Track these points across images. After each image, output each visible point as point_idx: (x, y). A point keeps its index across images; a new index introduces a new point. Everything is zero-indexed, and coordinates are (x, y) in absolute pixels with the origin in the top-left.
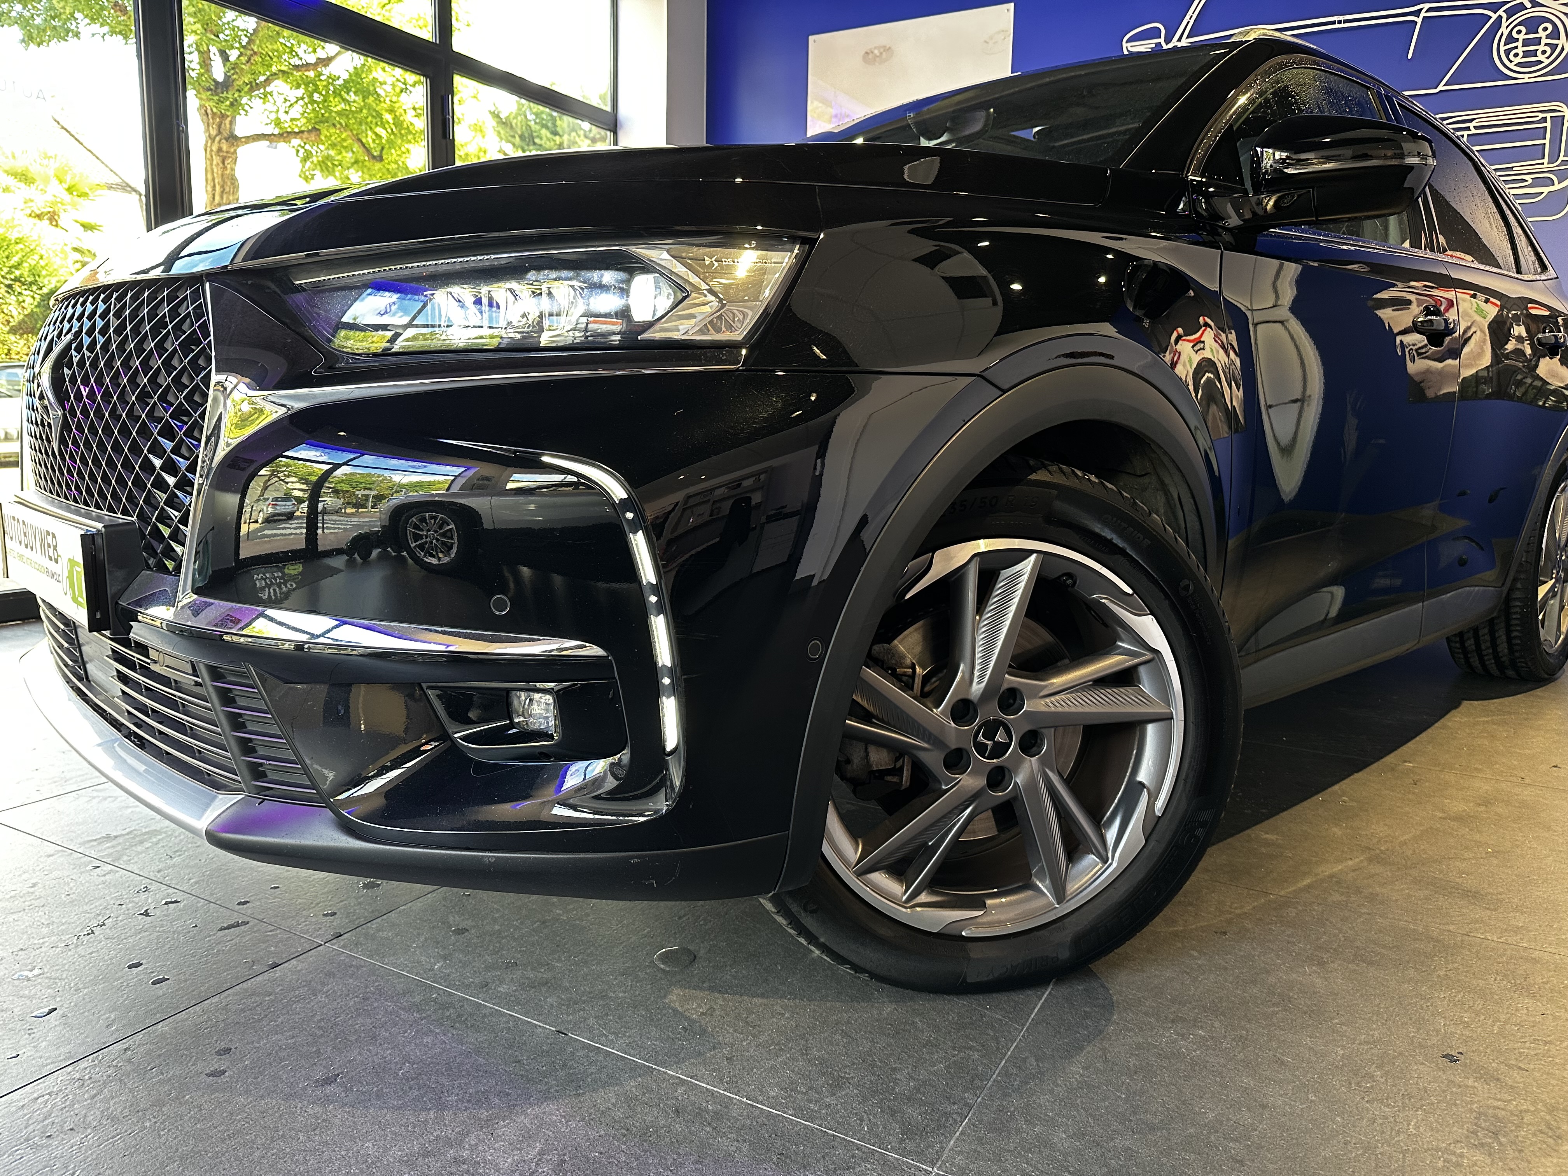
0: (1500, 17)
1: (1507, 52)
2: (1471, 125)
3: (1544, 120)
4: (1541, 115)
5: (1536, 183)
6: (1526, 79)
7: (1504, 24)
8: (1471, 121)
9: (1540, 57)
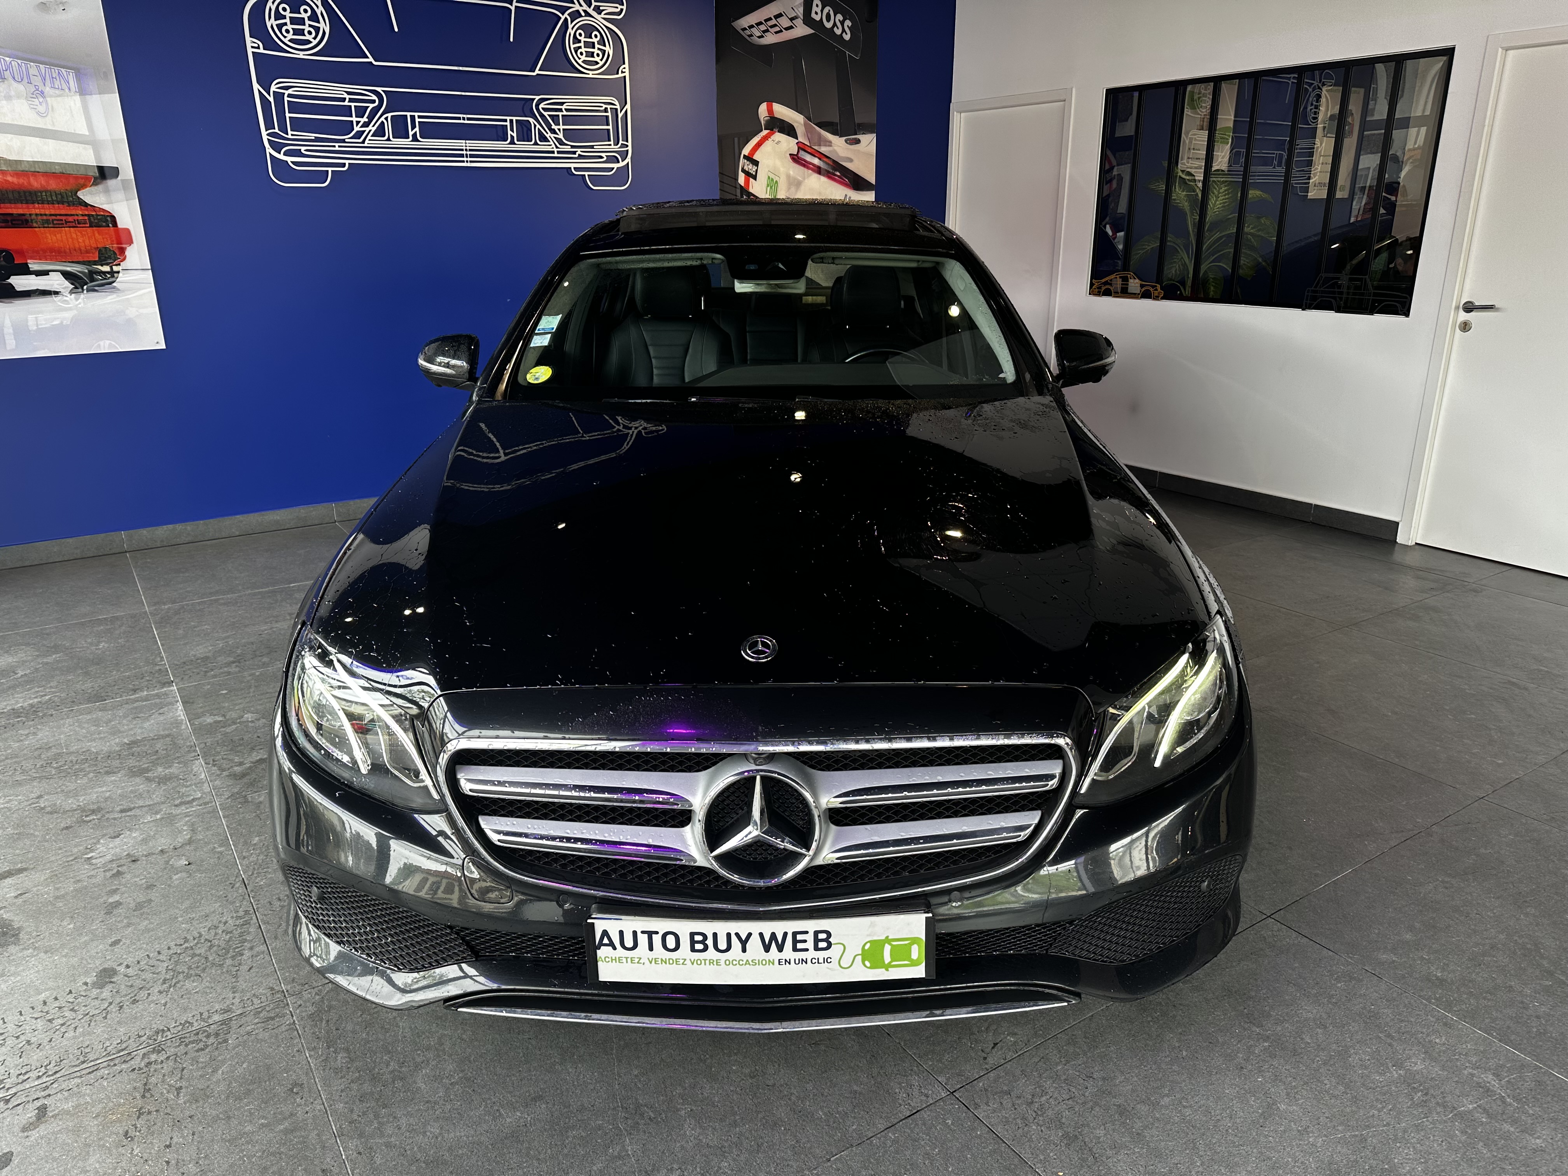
0: (566, 19)
2: (564, 107)
3: (606, 110)
5: (610, 159)
6: (591, 75)
7: (570, 26)
8: (562, 104)
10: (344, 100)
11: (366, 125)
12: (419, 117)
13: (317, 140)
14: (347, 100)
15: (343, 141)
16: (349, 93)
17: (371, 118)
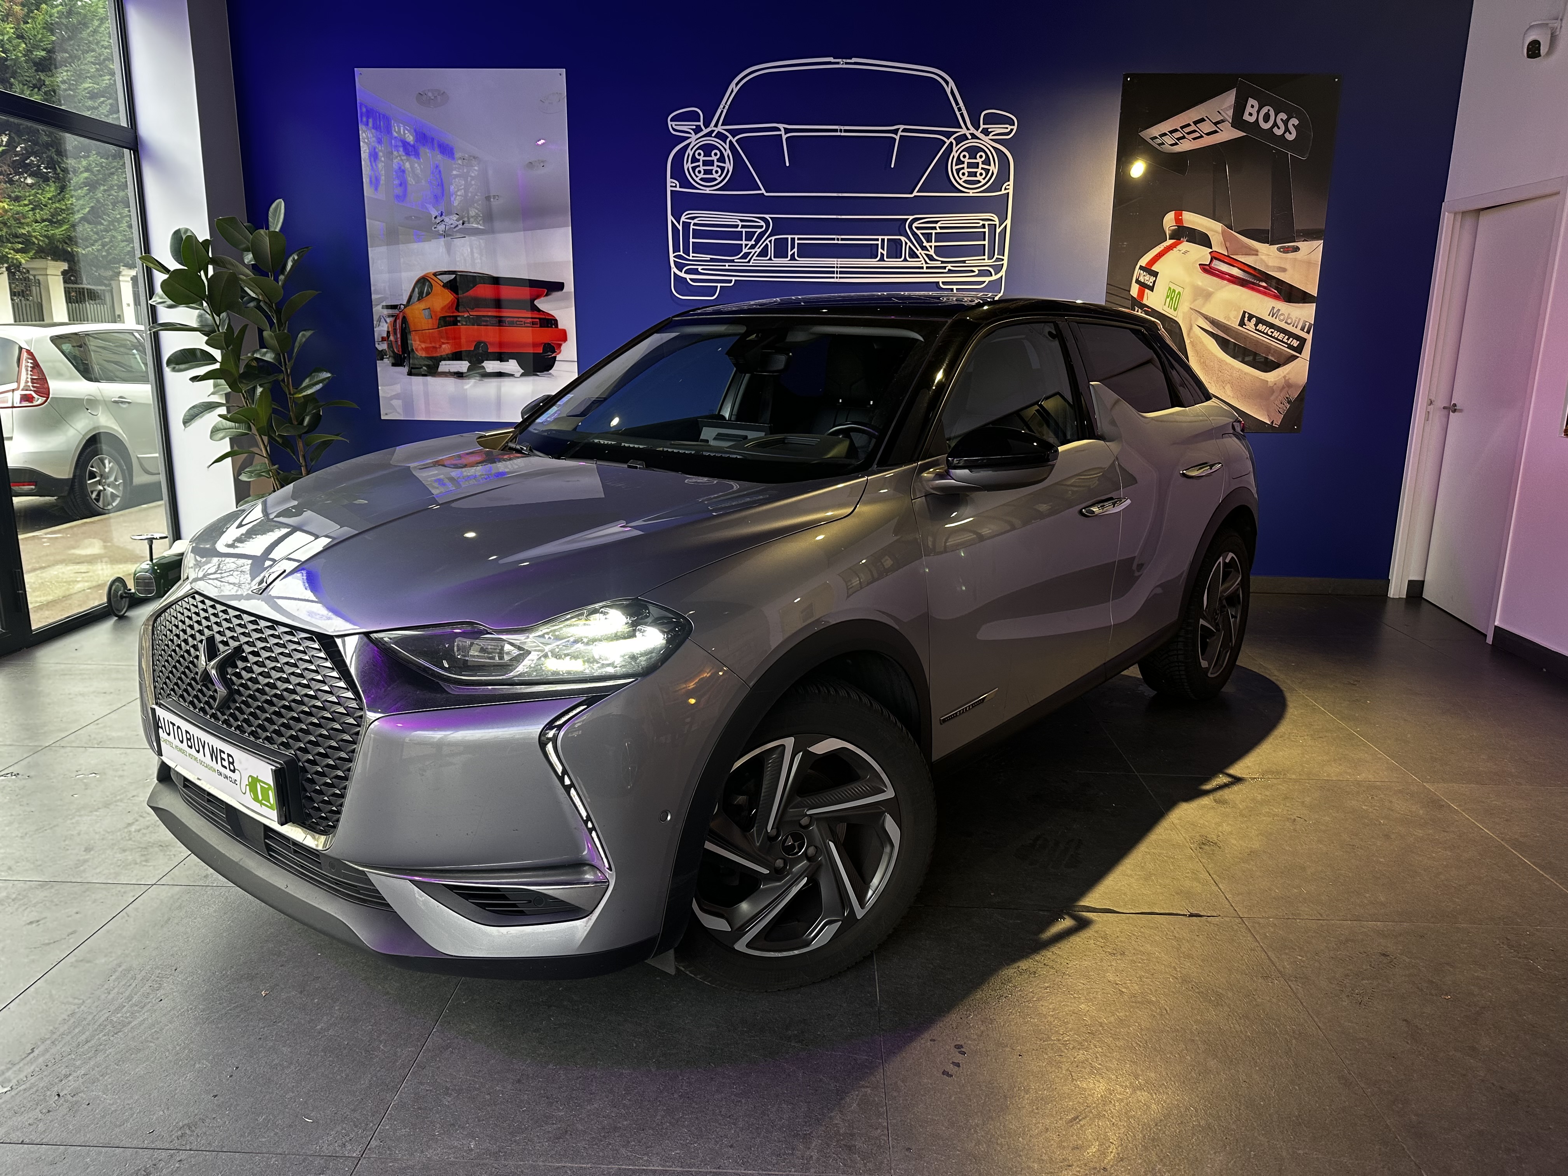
0: (951, 143)
1: (958, 171)
2: (937, 225)
3: (984, 226)
4: (982, 222)
5: (982, 273)
6: (971, 193)
7: (955, 149)
8: (937, 222)
9: (979, 178)
10: (737, 226)
11: (753, 247)
12: (799, 239)
13: (712, 260)
14: (740, 226)
15: (733, 261)
16: (742, 221)
17: (757, 241)
